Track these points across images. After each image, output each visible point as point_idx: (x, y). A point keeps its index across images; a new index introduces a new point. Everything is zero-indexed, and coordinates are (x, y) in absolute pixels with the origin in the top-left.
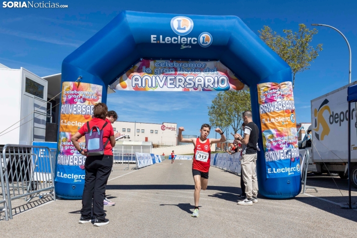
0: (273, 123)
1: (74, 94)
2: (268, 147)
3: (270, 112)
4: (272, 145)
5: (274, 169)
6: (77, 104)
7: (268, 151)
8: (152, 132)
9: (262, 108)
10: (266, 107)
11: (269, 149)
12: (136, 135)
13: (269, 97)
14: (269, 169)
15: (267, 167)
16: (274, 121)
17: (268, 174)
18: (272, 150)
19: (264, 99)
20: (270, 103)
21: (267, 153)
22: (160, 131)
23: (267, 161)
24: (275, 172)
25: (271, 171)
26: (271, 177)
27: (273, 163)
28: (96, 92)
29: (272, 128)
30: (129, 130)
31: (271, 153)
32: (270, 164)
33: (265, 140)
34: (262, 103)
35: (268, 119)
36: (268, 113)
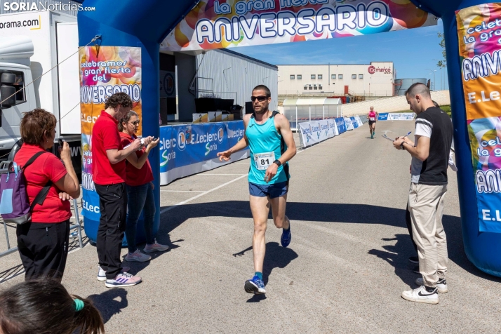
0: (494, 103)
1: (92, 68)
2: (484, 160)
3: (489, 77)
4: (492, 154)
5: (498, 212)
6: (98, 85)
7: (482, 167)
8: (354, 77)
9: (469, 67)
10: (476, 63)
11: (486, 163)
12: (331, 83)
13: (485, 39)
14: (484, 211)
15: (479, 205)
16: (498, 98)
17: (482, 221)
18: (491, 166)
19: (474, 44)
20: (488, 54)
21: (479, 174)
22: (367, 75)
23: (479, 190)
24: (499, 219)
25: (491, 217)
26: (490, 230)
27: (496, 199)
28: (128, 60)
29: (493, 114)
30: (320, 77)
31: (490, 173)
32: (487, 199)
33: (476, 142)
34: (469, 55)
35: (483, 92)
36: (482, 78)
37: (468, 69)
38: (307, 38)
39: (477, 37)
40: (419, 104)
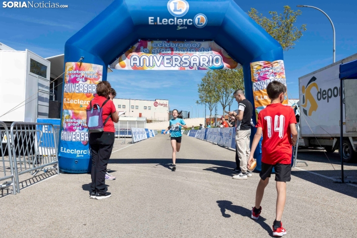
0: (265, 100)
1: (76, 74)
3: (263, 90)
6: (79, 83)
10: (259, 84)
13: (262, 75)
19: (257, 77)
28: (97, 71)
34: (255, 81)
35: (261, 96)
36: (261, 90)
37: (255, 86)
38: (186, 68)
39: (259, 74)
40: (240, 98)
